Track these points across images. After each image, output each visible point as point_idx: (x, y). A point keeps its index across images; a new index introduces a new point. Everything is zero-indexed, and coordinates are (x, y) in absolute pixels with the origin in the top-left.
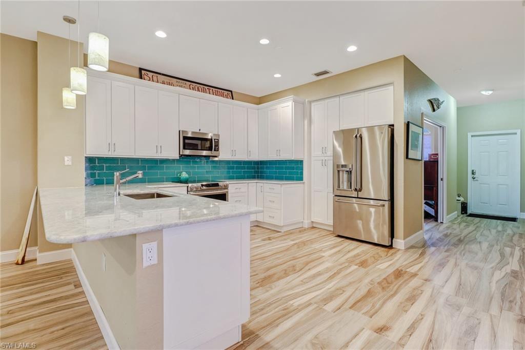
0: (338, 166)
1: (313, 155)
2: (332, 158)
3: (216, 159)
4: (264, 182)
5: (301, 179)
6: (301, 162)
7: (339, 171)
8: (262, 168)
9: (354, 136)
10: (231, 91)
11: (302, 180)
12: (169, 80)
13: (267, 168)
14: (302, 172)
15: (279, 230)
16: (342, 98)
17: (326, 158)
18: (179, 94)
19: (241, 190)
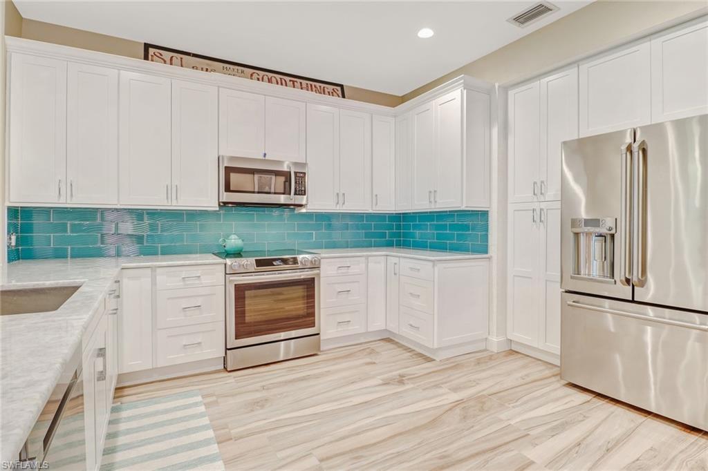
0: (574, 223)
1: (510, 200)
2: (558, 205)
3: (304, 210)
4: (400, 254)
5: (484, 249)
6: (484, 214)
7: (577, 235)
8: (408, 227)
9: (624, 148)
10: (342, 86)
11: (486, 252)
12: (208, 65)
13: (415, 227)
14: (487, 235)
15: (432, 357)
16: (584, 67)
17: (543, 205)
18: (219, 87)
19: (350, 271)
